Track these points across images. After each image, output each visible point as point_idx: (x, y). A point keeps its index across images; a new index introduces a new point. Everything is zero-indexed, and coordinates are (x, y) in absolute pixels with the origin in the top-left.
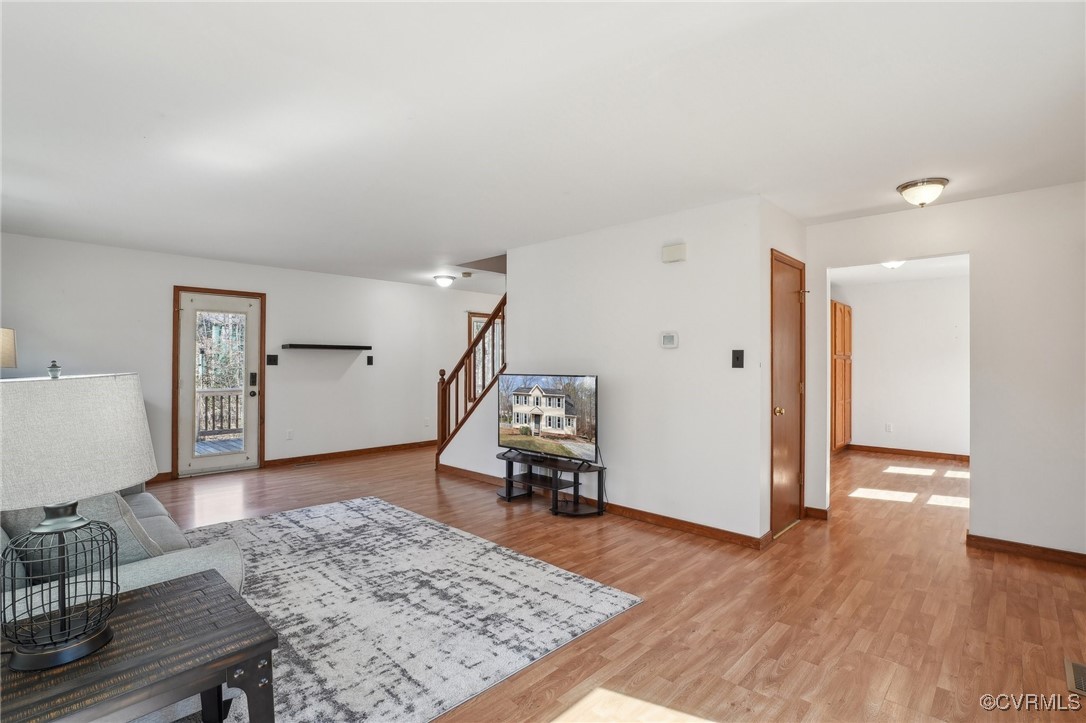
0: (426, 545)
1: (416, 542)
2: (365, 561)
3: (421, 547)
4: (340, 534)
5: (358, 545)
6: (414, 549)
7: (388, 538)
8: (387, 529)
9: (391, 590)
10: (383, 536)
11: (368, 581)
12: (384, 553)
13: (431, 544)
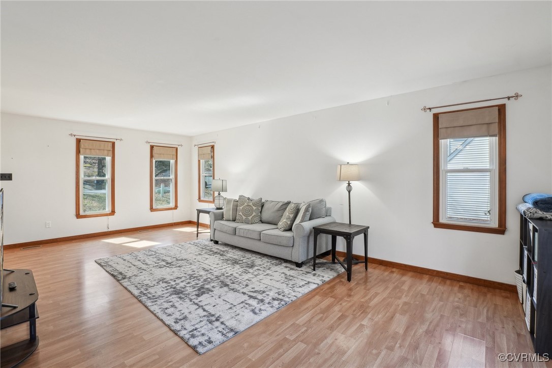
0: (161, 280)
1: (166, 282)
2: (194, 271)
3: (165, 279)
4: (213, 287)
5: (199, 280)
6: (168, 278)
7: (182, 285)
8: (182, 292)
9: (183, 262)
10: (186, 287)
11: (191, 264)
12: (185, 275)
13: (157, 281)
